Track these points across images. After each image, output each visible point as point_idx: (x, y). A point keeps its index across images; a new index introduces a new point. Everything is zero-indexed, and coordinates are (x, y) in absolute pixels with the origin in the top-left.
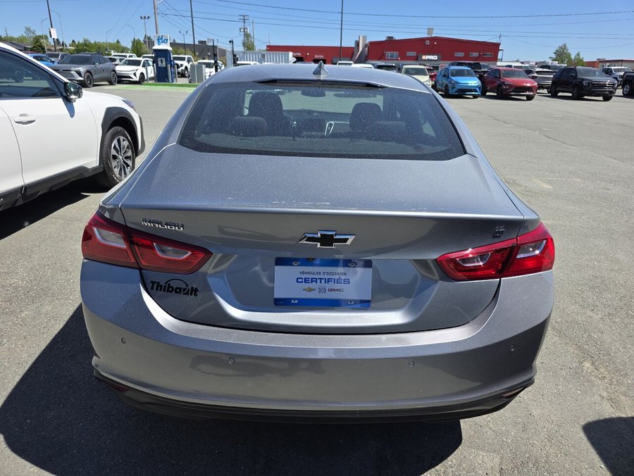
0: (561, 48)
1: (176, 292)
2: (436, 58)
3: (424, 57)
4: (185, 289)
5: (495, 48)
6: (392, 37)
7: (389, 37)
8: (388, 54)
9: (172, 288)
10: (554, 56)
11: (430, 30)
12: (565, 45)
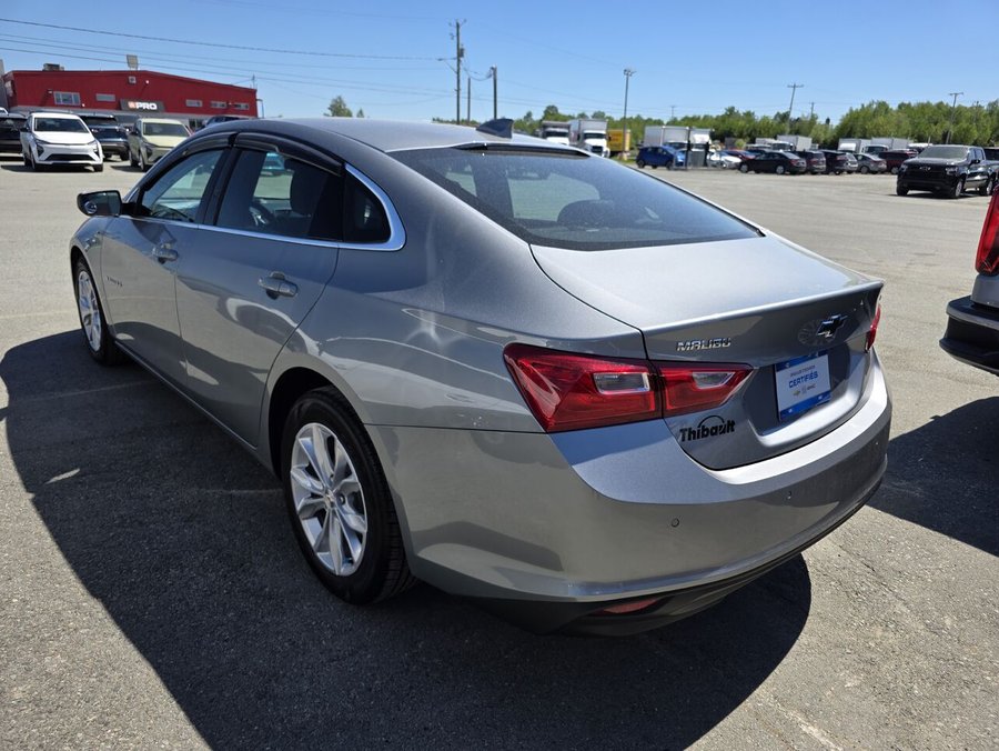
0: (336, 101)
1: (713, 434)
2: (155, 108)
3: (131, 105)
4: (721, 427)
5: (249, 96)
6: (57, 66)
7: (49, 65)
8: (59, 95)
9: (707, 429)
10: (329, 112)
11: (131, 59)
12: (340, 98)
